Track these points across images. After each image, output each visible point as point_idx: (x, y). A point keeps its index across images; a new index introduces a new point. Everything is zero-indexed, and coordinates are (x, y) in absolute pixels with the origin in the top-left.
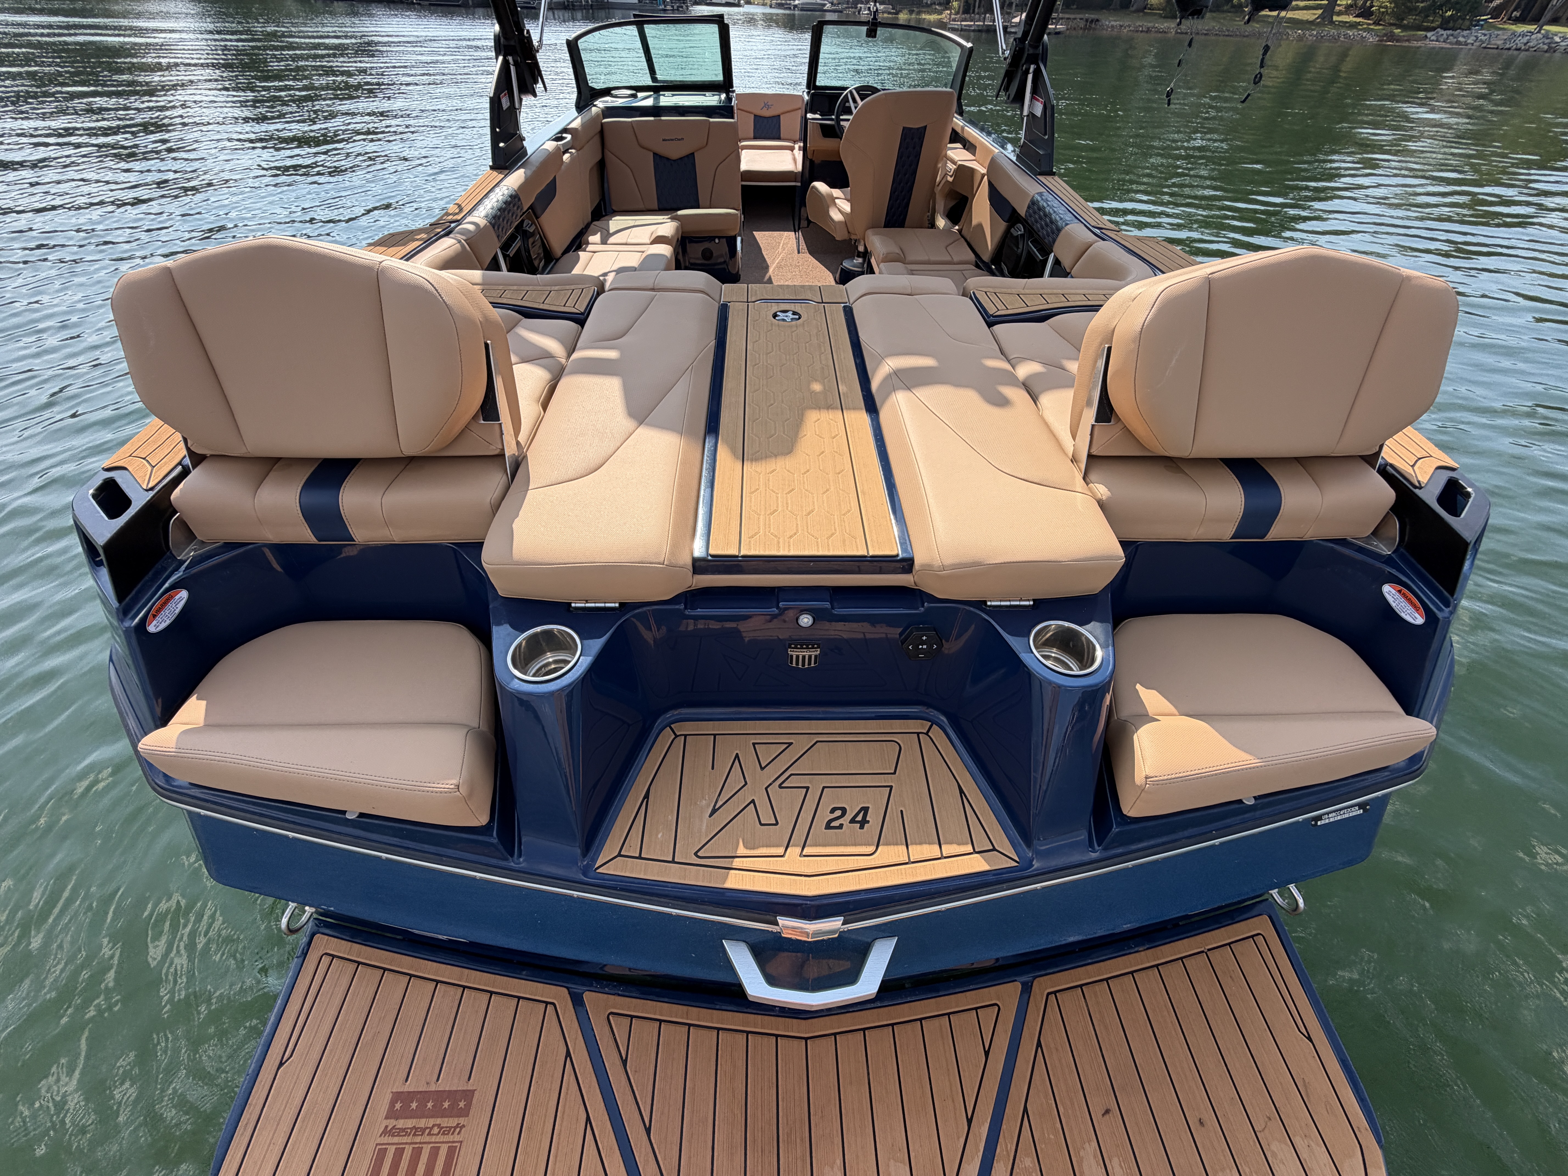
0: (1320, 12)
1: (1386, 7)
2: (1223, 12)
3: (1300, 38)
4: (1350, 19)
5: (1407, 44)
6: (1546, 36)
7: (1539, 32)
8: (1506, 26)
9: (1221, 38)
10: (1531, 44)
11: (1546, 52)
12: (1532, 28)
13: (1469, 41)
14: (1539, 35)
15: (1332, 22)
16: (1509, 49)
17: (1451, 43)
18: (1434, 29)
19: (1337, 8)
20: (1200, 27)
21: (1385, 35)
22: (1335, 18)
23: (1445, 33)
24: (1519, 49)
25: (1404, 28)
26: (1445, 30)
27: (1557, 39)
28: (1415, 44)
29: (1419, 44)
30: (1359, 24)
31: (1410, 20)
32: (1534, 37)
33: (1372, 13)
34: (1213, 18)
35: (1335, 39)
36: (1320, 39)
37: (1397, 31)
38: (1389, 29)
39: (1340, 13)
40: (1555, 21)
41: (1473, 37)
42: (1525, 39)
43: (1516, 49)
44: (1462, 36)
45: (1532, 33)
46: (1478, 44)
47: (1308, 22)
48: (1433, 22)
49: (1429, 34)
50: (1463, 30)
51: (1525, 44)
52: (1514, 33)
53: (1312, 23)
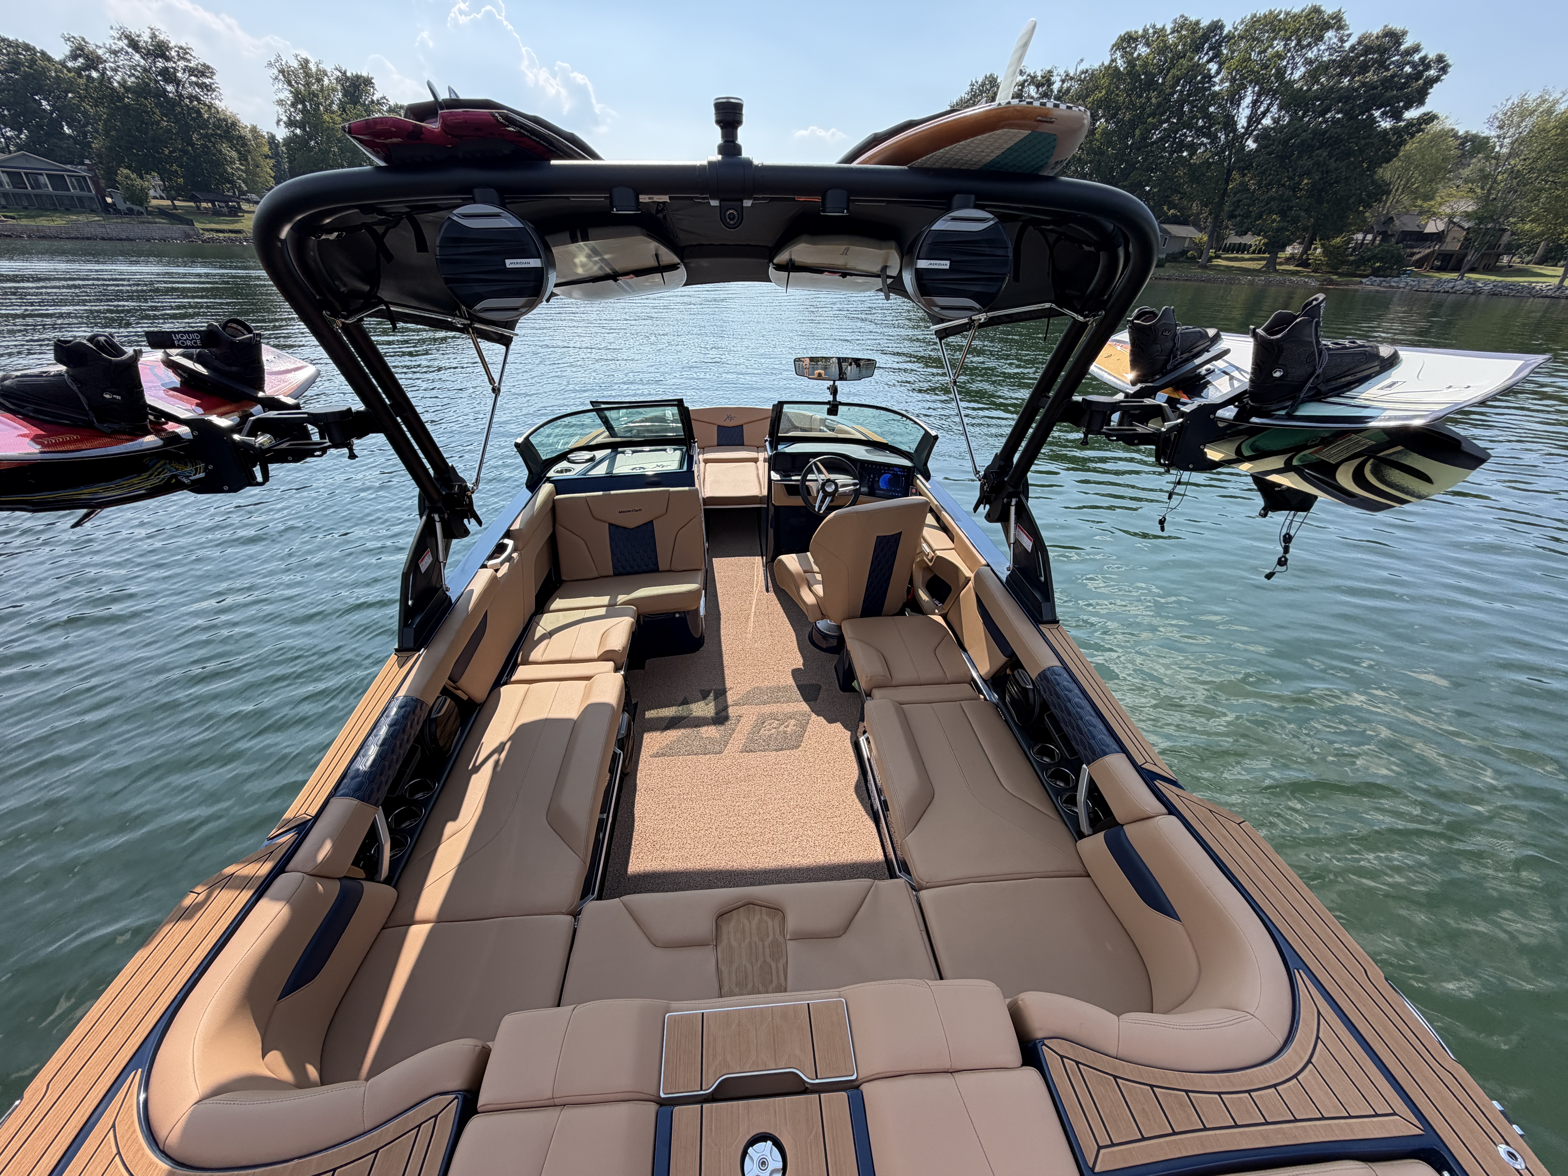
0: (1264, 262)
1: (1320, 260)
2: (1180, 262)
3: (1251, 283)
4: (1291, 268)
5: (1346, 287)
6: (1468, 282)
7: (1462, 279)
8: (1431, 274)
9: (1181, 282)
10: (1458, 288)
11: (1472, 294)
12: (1454, 275)
13: (1401, 286)
14: (1462, 282)
15: (1276, 271)
16: (1438, 292)
17: (1384, 287)
18: (1366, 276)
19: (1278, 260)
20: (1162, 274)
21: (1325, 280)
22: (1278, 267)
23: (1378, 279)
24: (1448, 292)
25: (1341, 275)
26: (1377, 277)
27: (1480, 285)
28: (1352, 287)
29: (1357, 287)
30: (1299, 272)
31: (1344, 269)
32: (1458, 283)
33: (1309, 265)
34: (1173, 267)
35: (1281, 284)
36: (1269, 283)
37: (1335, 277)
38: (1327, 276)
39: (1281, 264)
40: (1472, 270)
41: (1404, 283)
42: (1451, 285)
43: (1445, 292)
44: (1394, 282)
45: (1456, 280)
46: (1408, 288)
47: (1255, 270)
48: (1364, 270)
49: (1364, 280)
50: (1393, 277)
51: (1452, 288)
52: (1440, 280)
53: (1259, 271)
